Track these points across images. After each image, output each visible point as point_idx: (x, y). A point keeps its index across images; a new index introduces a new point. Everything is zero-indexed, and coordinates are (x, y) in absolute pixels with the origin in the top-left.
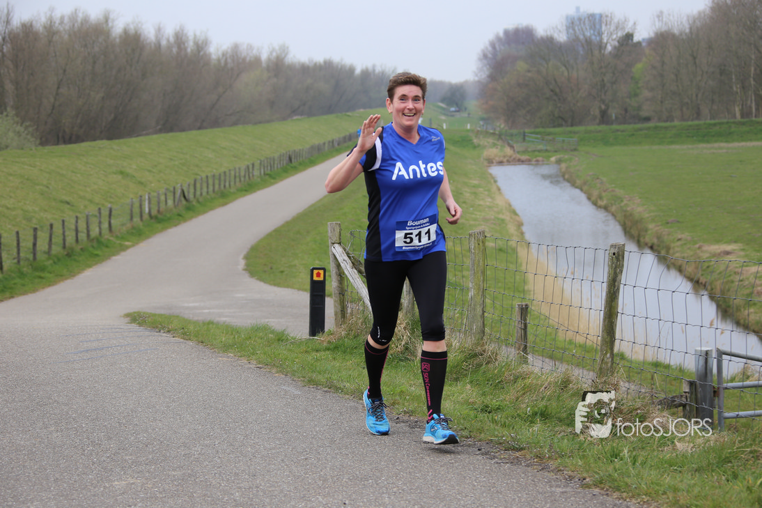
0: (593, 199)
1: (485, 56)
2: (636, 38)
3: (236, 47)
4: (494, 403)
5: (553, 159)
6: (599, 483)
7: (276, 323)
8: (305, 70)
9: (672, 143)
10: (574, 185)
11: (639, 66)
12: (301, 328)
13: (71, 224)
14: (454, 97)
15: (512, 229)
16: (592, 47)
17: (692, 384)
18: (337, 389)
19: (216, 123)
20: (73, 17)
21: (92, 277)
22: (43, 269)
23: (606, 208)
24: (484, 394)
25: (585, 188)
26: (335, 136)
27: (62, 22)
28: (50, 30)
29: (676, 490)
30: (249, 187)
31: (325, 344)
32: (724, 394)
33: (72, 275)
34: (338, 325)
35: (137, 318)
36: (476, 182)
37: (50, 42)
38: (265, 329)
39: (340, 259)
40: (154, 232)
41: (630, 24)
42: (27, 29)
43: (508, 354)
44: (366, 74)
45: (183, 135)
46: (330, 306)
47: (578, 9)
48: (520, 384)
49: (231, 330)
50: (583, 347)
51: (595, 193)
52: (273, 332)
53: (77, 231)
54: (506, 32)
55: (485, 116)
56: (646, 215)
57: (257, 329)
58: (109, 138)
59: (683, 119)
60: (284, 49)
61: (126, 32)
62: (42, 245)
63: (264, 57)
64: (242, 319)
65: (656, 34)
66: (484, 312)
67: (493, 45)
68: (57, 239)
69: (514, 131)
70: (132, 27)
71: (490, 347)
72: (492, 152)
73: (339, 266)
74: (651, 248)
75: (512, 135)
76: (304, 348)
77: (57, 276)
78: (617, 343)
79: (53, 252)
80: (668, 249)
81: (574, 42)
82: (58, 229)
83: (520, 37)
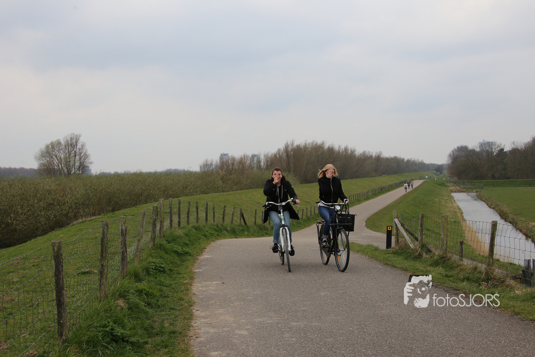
0: (489, 205)
1: (450, 156)
2: (505, 151)
3: (364, 152)
4: (450, 274)
5: (474, 191)
7: (375, 244)
8: (387, 159)
9: (518, 186)
10: (482, 200)
11: (506, 160)
12: (383, 246)
14: (439, 169)
15: (459, 215)
16: (489, 153)
17: (523, 271)
18: (395, 267)
19: (357, 177)
20: (312, 143)
23: (493, 208)
24: (446, 271)
25: (486, 201)
26: (397, 182)
27: (309, 145)
28: (305, 147)
30: (367, 198)
31: (391, 252)
33: (309, 226)
34: (396, 245)
36: (446, 198)
37: (305, 151)
38: (371, 246)
39: (397, 223)
41: (503, 146)
42: (298, 147)
43: (455, 257)
44: (408, 161)
45: (346, 180)
46: (393, 239)
47: (484, 140)
48: (459, 268)
49: (360, 246)
51: (490, 203)
52: (374, 247)
53: (311, 211)
54: (458, 148)
55: (450, 176)
56: (508, 211)
57: (369, 246)
59: (522, 178)
60: (381, 153)
61: (329, 147)
63: (374, 155)
65: (512, 149)
66: (447, 243)
67: (453, 152)
68: (304, 214)
69: (460, 181)
70: (331, 146)
71: (449, 255)
72: (453, 188)
73: (396, 225)
74: (510, 223)
75: (459, 182)
76: (384, 253)
77: (304, 226)
78: (494, 255)
79: (303, 218)
80: (516, 223)
81: (482, 151)
82: (305, 210)
83: (463, 149)
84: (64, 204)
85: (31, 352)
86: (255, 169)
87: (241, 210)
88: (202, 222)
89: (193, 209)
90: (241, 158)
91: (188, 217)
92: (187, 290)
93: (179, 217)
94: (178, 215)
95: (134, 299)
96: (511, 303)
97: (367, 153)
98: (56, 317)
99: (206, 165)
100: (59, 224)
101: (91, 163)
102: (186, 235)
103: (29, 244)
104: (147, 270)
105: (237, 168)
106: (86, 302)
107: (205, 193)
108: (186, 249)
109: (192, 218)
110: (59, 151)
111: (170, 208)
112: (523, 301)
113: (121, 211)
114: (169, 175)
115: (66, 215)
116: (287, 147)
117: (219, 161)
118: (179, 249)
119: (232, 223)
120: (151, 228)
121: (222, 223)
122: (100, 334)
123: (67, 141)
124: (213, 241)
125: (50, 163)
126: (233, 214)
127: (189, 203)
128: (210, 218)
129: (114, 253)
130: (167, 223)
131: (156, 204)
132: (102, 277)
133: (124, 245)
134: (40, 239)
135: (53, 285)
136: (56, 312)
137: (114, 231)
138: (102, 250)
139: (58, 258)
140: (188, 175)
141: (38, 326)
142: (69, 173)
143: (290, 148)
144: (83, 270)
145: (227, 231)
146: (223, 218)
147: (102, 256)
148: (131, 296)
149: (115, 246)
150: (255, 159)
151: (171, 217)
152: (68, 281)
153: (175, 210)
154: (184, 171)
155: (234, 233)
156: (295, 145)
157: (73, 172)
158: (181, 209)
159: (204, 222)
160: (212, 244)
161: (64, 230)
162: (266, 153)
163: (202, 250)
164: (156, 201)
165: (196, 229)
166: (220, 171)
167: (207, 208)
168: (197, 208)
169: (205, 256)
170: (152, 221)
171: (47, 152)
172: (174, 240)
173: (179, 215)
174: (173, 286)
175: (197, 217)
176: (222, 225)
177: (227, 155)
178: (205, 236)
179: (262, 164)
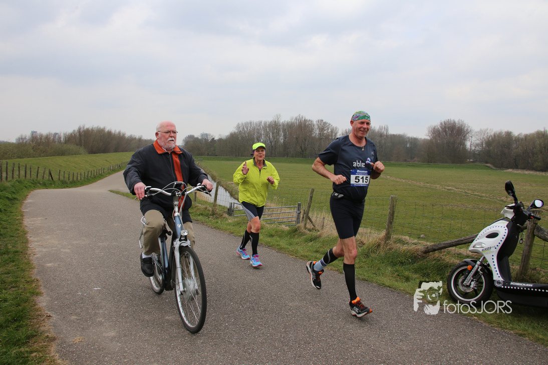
2: (215, 139)
3: (131, 135)
9: (221, 161)
11: (216, 145)
13: (95, 171)
16: (206, 140)
17: (228, 209)
19: (126, 151)
20: (97, 127)
21: (100, 182)
22: (90, 180)
28: (92, 130)
32: (234, 212)
33: (96, 182)
35: (111, 191)
40: (113, 174)
41: (214, 136)
42: (88, 130)
54: (189, 136)
58: (104, 153)
59: (224, 156)
60: (141, 136)
62: (90, 175)
63: (137, 138)
65: (219, 139)
68: (93, 174)
79: (92, 177)
81: (202, 139)
83: (191, 137)
86: (56, 143)
87: (50, 170)
88: (22, 178)
89: (16, 169)
90: (47, 135)
91: (13, 174)
92: (20, 223)
93: (7, 174)
94: (5, 173)
96: (228, 227)
97: (133, 136)
99: (21, 139)
102: (13, 186)
105: (44, 141)
107: (21, 157)
108: (13, 196)
109: (16, 175)
116: (80, 129)
117: (30, 136)
118: (10, 196)
119: (43, 179)
121: (36, 178)
124: (32, 190)
126: (44, 173)
127: (14, 164)
128: (28, 175)
140: (7, 145)
143: (82, 130)
145: (40, 184)
146: (37, 175)
150: (57, 136)
153: (4, 169)
155: (45, 185)
156: (85, 128)
158: (8, 168)
159: (24, 178)
160: (32, 192)
163: (26, 197)
165: (19, 182)
166: (32, 143)
167: (26, 168)
168: (19, 168)
172: (5, 189)
173: (7, 172)
175: (19, 174)
177: (36, 132)
178: (26, 187)
179: (62, 139)
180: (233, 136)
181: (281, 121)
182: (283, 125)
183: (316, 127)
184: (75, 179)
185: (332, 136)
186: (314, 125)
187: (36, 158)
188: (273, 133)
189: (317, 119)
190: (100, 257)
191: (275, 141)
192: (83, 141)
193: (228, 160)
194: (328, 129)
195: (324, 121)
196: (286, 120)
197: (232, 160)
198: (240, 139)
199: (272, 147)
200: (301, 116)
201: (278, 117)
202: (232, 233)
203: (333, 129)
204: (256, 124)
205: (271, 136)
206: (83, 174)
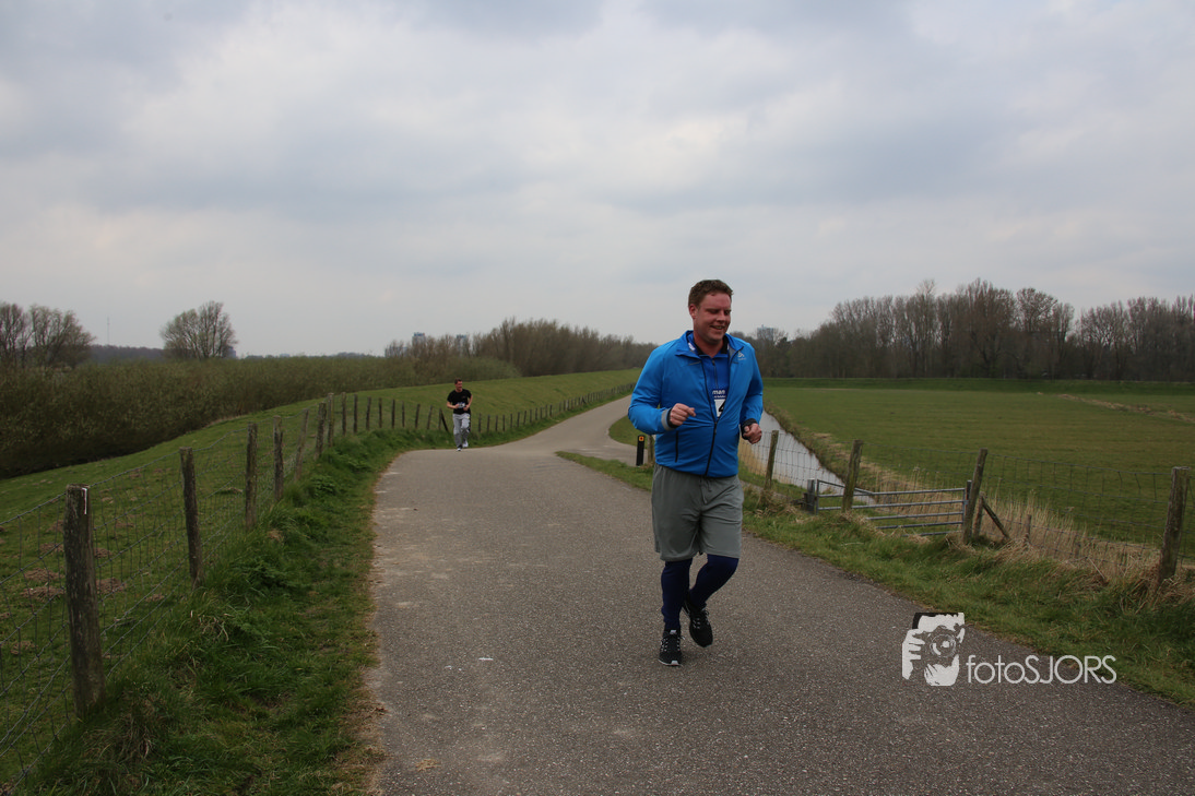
2: (788, 340)
3: (610, 336)
6: (761, 536)
7: (622, 459)
9: (803, 387)
11: (790, 352)
12: (632, 462)
13: (534, 411)
16: (769, 343)
17: (805, 494)
19: (600, 369)
20: (540, 322)
21: (543, 435)
22: (521, 431)
23: (772, 415)
27: (535, 323)
28: (530, 327)
29: (794, 540)
32: (819, 500)
33: (533, 434)
34: (649, 461)
35: (560, 454)
37: (530, 332)
38: (617, 461)
40: (569, 417)
41: (785, 334)
42: (521, 326)
46: (646, 453)
49: (601, 461)
50: (759, 476)
52: (620, 463)
53: (536, 414)
56: (791, 418)
57: (613, 461)
58: (553, 374)
59: (807, 376)
60: (631, 338)
61: (562, 328)
62: (521, 420)
63: (622, 341)
64: (607, 457)
65: (797, 338)
68: (528, 418)
70: (565, 326)
74: (792, 433)
76: (634, 471)
77: (527, 434)
79: (526, 423)
80: (799, 435)
81: (760, 339)
82: (528, 413)
84: (198, 398)
85: (156, 595)
87: (441, 410)
88: (387, 427)
89: (375, 409)
90: (443, 340)
91: (368, 419)
92: (366, 518)
93: (356, 419)
94: (353, 417)
95: (294, 529)
96: (791, 535)
97: (613, 337)
98: (187, 551)
99: (393, 349)
100: (192, 426)
101: (236, 342)
102: (365, 443)
103: (151, 450)
104: (311, 491)
105: (436, 353)
106: (227, 532)
107: (391, 386)
108: (363, 463)
109: (374, 420)
110: (193, 325)
111: (344, 406)
112: (805, 532)
113: (276, 410)
114: (342, 359)
115: (202, 413)
116: (505, 326)
117: (411, 344)
118: (355, 463)
119: (428, 428)
120: (316, 434)
121: (414, 427)
122: (248, 575)
123: (204, 312)
124: (402, 452)
125: (181, 342)
126: (430, 417)
127: (370, 400)
128: (398, 420)
129: (265, 467)
130: (338, 427)
131: (323, 401)
132: (248, 498)
133: (279, 455)
134: (166, 445)
135: (182, 507)
136: (187, 544)
137: (265, 436)
138: (249, 462)
139: (188, 471)
140: (367, 361)
141: (164, 562)
142: (206, 356)
143: (510, 327)
144: (223, 489)
145: (421, 439)
146: (416, 421)
147: (248, 470)
148: (288, 525)
149: (266, 457)
150: (462, 341)
151: (344, 418)
152: (203, 504)
153: (350, 409)
154: (363, 355)
155: (431, 442)
156: (517, 323)
157: (211, 354)
158: (359, 407)
159: (390, 427)
160: (401, 456)
161: (198, 433)
162: (476, 334)
163: (386, 465)
164: (323, 397)
165: (378, 435)
166: (413, 357)
167: (394, 407)
168: (380, 407)
169: (391, 472)
170: (317, 423)
171: (178, 326)
172: (349, 450)
173: (356, 415)
174: (346, 513)
175: (381, 419)
176: (414, 431)
177: (423, 334)
178: (391, 445)
179: (471, 348)
180: (827, 332)
181: (936, 297)
182: (941, 304)
183: (1018, 306)
184: (492, 428)
185: (1057, 325)
186: (1012, 303)
187: (420, 388)
188: (917, 324)
189: (1021, 289)
190: (505, 593)
191: (924, 342)
192: (512, 351)
193: (817, 385)
194: (1047, 310)
195: (1037, 292)
196: (948, 293)
197: (826, 385)
198: (843, 337)
199: (917, 354)
200: (981, 284)
201: (929, 285)
202: (798, 549)
203: (1060, 309)
204: (879, 304)
205: (914, 332)
206: (508, 417)
